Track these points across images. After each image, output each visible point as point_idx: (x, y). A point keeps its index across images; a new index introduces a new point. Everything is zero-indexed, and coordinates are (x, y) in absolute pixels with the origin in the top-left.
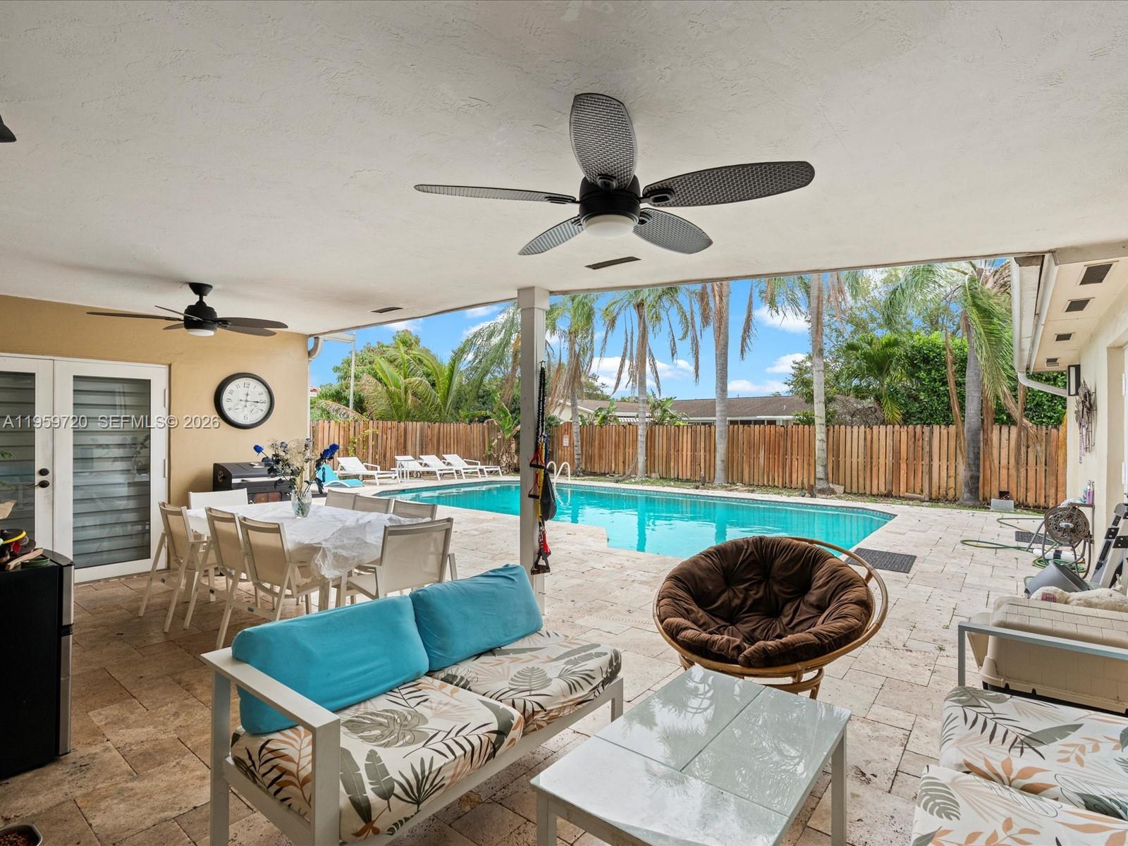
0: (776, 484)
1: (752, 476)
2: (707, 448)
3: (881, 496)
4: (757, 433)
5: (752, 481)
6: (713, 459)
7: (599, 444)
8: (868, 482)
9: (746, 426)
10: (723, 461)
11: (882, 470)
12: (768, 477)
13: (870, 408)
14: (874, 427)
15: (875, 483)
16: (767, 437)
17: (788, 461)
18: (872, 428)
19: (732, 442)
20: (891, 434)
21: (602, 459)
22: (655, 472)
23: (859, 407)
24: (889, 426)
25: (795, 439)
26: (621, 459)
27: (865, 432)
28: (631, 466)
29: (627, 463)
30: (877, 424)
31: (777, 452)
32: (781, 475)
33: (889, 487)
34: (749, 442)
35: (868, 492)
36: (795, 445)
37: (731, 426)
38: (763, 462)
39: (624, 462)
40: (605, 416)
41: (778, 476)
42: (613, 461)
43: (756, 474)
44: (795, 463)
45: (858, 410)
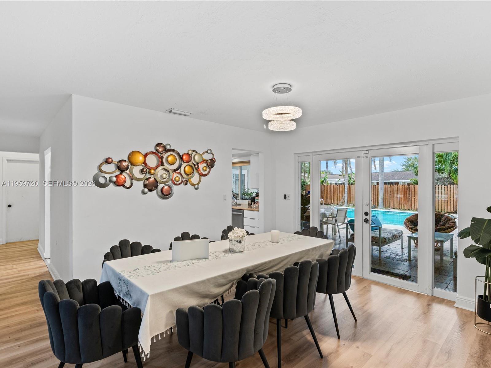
0: (405, 208)
1: (394, 205)
2: (375, 194)
3: (452, 213)
4: (396, 188)
5: (394, 207)
6: (377, 198)
7: (326, 192)
8: (446, 207)
9: (391, 185)
10: (382, 199)
11: (452, 202)
12: (401, 205)
13: (445, 177)
14: (448, 185)
15: (449, 208)
16: (401, 189)
17: (410, 199)
18: (447, 186)
19: (385, 191)
20: (456, 188)
21: (328, 198)
22: (351, 203)
23: (441, 177)
24: (455, 185)
25: (413, 190)
26: (336, 198)
27: (444, 187)
28: (340, 201)
29: (339, 200)
30: (449, 184)
31: (405, 195)
32: (407, 204)
33: (455, 210)
34: (393, 191)
35: (446, 211)
36: (413, 193)
37: (385, 185)
38: (399, 199)
39: (337, 200)
40: (323, 180)
41: (406, 205)
42: (332, 199)
43: (396, 204)
44: (413, 200)
45: (440, 178)
